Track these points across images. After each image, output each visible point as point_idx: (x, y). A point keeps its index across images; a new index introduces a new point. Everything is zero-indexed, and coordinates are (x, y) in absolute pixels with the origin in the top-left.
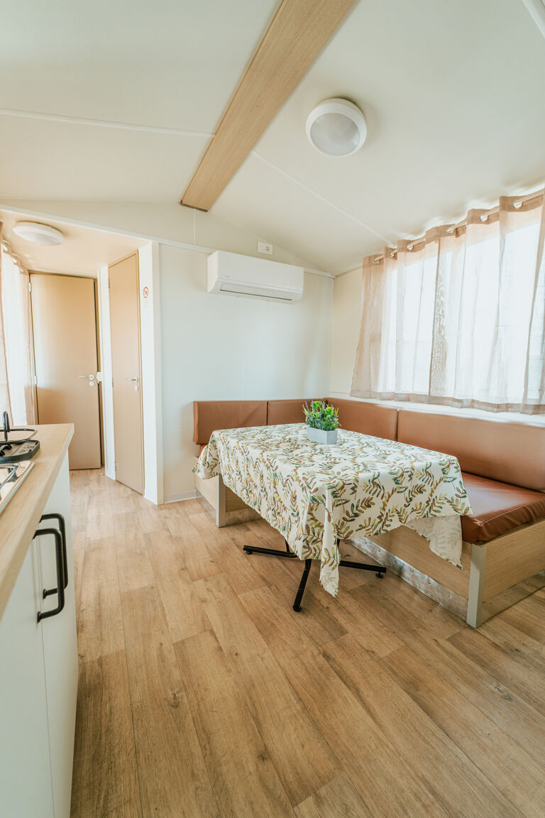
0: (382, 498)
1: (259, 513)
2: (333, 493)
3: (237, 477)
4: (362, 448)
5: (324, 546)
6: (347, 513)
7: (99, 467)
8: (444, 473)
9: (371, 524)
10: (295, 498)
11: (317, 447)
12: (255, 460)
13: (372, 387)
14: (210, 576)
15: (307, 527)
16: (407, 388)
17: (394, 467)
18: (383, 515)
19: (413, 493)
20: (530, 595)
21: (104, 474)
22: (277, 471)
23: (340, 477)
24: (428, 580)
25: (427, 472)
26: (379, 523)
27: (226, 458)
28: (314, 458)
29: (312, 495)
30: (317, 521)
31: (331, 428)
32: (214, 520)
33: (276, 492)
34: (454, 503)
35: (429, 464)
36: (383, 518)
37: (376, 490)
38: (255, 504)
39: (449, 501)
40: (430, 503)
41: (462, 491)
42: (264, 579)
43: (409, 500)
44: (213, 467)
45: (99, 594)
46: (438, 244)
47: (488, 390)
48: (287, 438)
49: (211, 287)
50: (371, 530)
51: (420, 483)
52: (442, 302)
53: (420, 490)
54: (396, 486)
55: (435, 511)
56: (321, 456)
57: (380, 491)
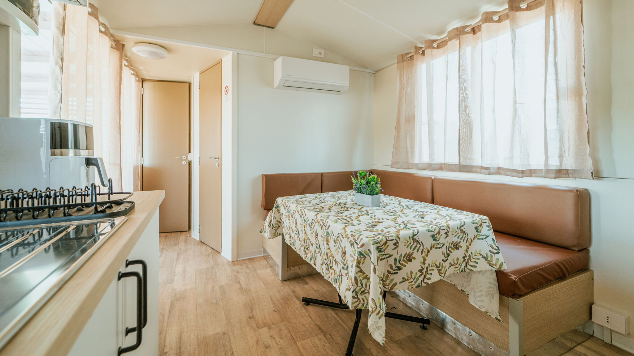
0: (422, 253)
1: (314, 267)
2: (378, 248)
3: (297, 236)
4: (402, 210)
5: (371, 296)
6: (391, 267)
7: (187, 230)
8: (477, 231)
9: (413, 277)
10: (344, 253)
11: (364, 209)
12: (310, 221)
13: (409, 159)
14: (273, 324)
15: (356, 279)
16: (439, 159)
17: (431, 226)
18: (423, 269)
19: (450, 249)
20: (570, 350)
21: (190, 236)
22: (330, 230)
23: (383, 234)
24: (470, 333)
25: (461, 230)
26: (420, 276)
27: (287, 220)
28: (361, 218)
29: (359, 250)
30: (364, 273)
31: (375, 193)
32: (278, 275)
33: (329, 248)
34: (489, 259)
35: (463, 223)
36: (424, 271)
37: (416, 246)
38: (311, 259)
39: (483, 257)
40: (467, 258)
41: (495, 247)
42: (320, 329)
43: (446, 255)
44: (277, 228)
45: (180, 338)
46: (458, 41)
47: (511, 158)
48: (338, 202)
49: (276, 85)
50: (413, 283)
51: (456, 240)
52: (465, 87)
53: (456, 246)
54: (434, 242)
55: (471, 266)
56: (367, 217)
57: (420, 247)
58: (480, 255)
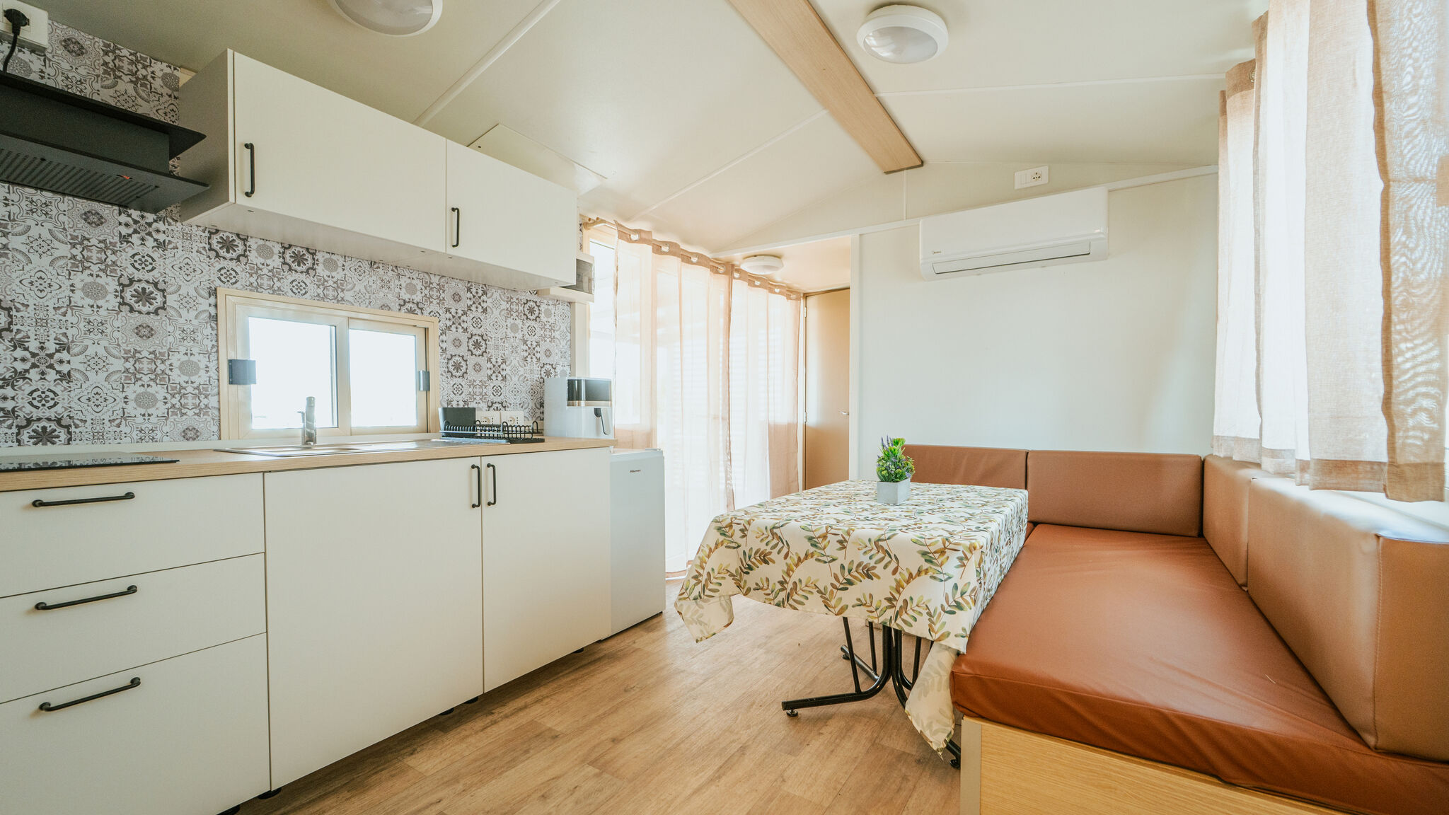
37: (777, 544)
57: (782, 547)
58: (925, 607)
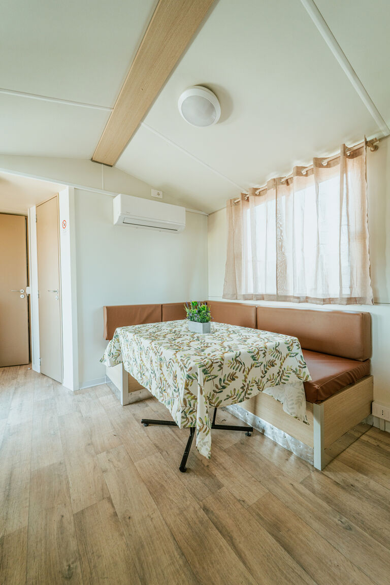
0: (243, 372)
1: (150, 391)
2: (204, 371)
3: (134, 363)
4: (229, 335)
5: (198, 415)
6: (217, 386)
7: (28, 363)
8: (289, 350)
9: (236, 394)
10: (176, 377)
11: (195, 336)
12: (146, 348)
13: (238, 291)
14: (112, 448)
15: (184, 400)
16: (261, 291)
17: (252, 348)
18: (245, 386)
19: (267, 367)
20: (357, 439)
21: (31, 369)
22: (162, 356)
23: (209, 357)
24: (284, 435)
25: (276, 350)
26: (242, 392)
27: (126, 348)
28: (191, 344)
29: (187, 373)
30: (192, 394)
31: (205, 320)
32: (119, 400)
33: (162, 373)
34: (298, 373)
35: (278, 344)
36: (245, 388)
37: (239, 366)
38: (147, 385)
39: (294, 372)
40: (280, 374)
41: (302, 362)
42: (157, 447)
43: (264, 372)
44: (116, 357)
46: (275, 190)
47: (316, 289)
48: (173, 330)
49: (116, 221)
50: (236, 399)
51: (272, 358)
53: (272, 364)
54: (253, 362)
55: (284, 379)
56: (197, 342)
57: (241, 367)
